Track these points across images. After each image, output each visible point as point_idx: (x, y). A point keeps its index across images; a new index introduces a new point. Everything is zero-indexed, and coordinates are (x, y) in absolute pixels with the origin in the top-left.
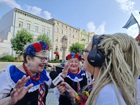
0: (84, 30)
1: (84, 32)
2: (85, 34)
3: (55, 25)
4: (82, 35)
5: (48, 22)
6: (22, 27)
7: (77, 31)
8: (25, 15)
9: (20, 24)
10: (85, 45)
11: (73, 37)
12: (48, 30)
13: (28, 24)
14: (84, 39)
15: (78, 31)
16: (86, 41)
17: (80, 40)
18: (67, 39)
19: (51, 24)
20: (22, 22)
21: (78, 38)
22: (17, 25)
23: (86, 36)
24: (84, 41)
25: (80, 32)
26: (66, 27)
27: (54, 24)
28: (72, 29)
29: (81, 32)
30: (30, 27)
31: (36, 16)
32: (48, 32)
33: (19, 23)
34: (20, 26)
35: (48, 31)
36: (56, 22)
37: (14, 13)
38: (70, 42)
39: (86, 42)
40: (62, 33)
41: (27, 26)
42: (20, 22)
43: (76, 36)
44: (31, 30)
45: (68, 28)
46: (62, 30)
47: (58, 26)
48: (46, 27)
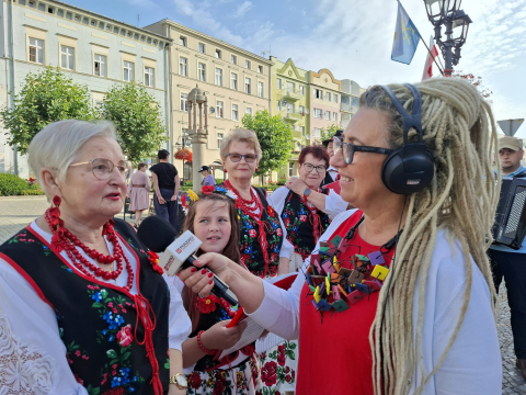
0: (289, 62)
1: (290, 68)
2: (294, 77)
3: (172, 48)
4: (283, 80)
5: (143, 37)
6: (42, 60)
7: (260, 67)
8: (50, 11)
9: (32, 50)
10: (295, 121)
11: (245, 91)
12: (147, 68)
13: (64, 47)
14: (292, 95)
15: (265, 68)
16: (297, 104)
17: (274, 102)
18: (205, 102)
19: (155, 42)
20: (42, 42)
21: (266, 96)
22: (21, 53)
23: (297, 84)
24: (290, 106)
25: (274, 71)
26: (218, 52)
27: (167, 44)
28: (241, 60)
29: (278, 70)
30: (72, 59)
31: (88, 13)
32: (147, 76)
33: (29, 45)
34: (33, 58)
35: (145, 71)
36: (175, 35)
38: (236, 112)
39: (298, 109)
40: (204, 79)
41: (64, 57)
42: (32, 39)
43: (257, 89)
44: (78, 68)
45: (227, 55)
46: (204, 66)
47: (184, 48)
48: (139, 56)
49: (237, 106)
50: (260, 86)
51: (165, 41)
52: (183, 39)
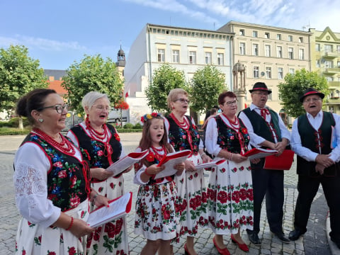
0: (328, 30)
1: (328, 34)
2: (332, 40)
3: (235, 38)
4: (322, 44)
5: (217, 36)
6: (164, 60)
7: (301, 38)
8: (167, 33)
9: (159, 56)
10: (333, 74)
11: (289, 57)
12: (219, 54)
13: (174, 51)
14: (330, 54)
15: (305, 39)
16: (335, 60)
17: (314, 62)
19: (224, 37)
20: (164, 50)
21: (306, 58)
22: (154, 58)
23: (335, 45)
24: (329, 63)
25: (313, 39)
26: (267, 34)
27: (232, 37)
28: (285, 37)
29: (317, 38)
30: (178, 57)
31: (189, 29)
32: (219, 59)
33: (158, 53)
34: (159, 60)
35: (218, 56)
36: (236, 30)
37: (147, 35)
38: (281, 73)
39: (337, 64)
40: (257, 54)
41: (174, 56)
42: (159, 50)
43: (298, 54)
44: (182, 61)
45: (273, 35)
46: (257, 45)
47: (244, 37)
48: (214, 48)
49: (282, 69)
50: (301, 52)
51: (230, 35)
52: (242, 31)
